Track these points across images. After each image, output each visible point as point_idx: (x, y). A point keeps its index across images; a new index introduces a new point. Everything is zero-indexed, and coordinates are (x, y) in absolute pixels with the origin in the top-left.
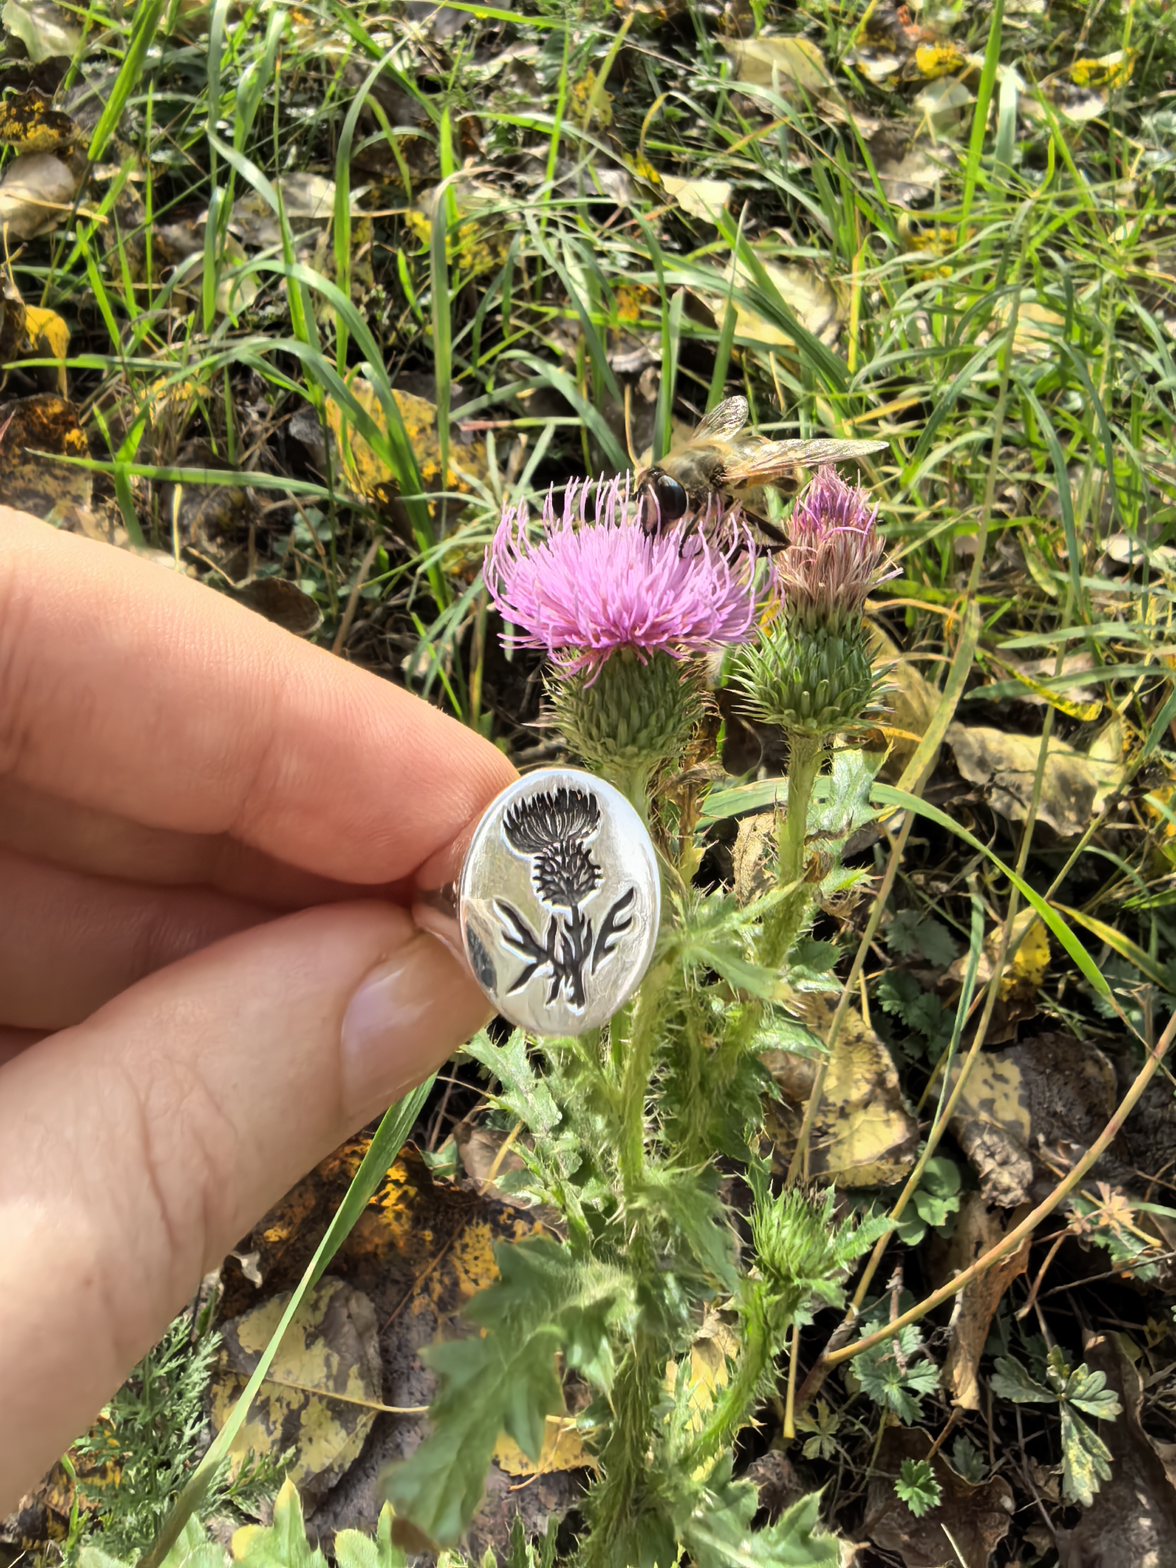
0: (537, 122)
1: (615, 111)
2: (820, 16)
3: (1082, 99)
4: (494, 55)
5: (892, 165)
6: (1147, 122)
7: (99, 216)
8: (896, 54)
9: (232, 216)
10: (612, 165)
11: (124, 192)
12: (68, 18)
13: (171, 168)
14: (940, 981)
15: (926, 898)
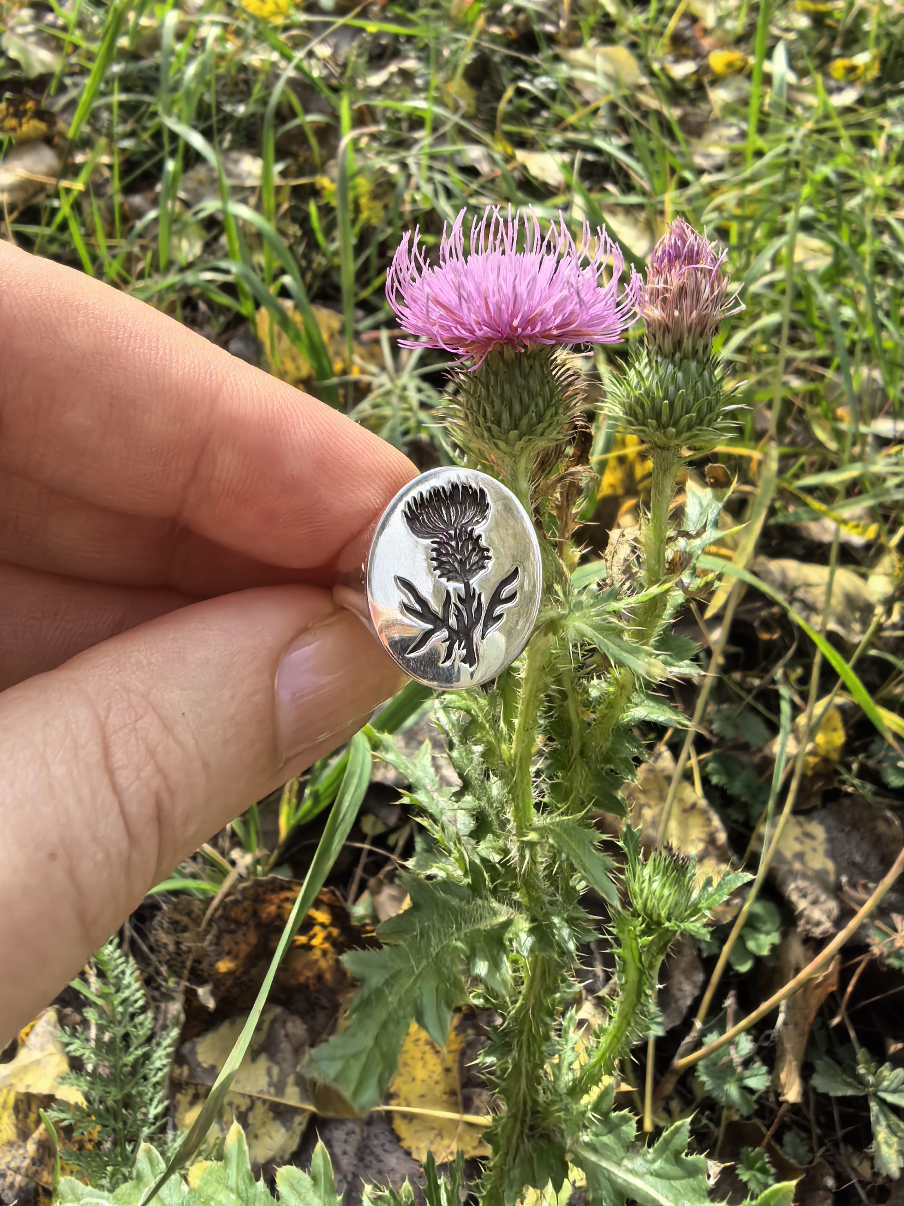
0: (416, 109)
1: (478, 106)
2: (635, 33)
3: (840, 90)
4: (383, 67)
5: (696, 140)
6: (892, 104)
7: (78, 186)
8: (694, 59)
9: (180, 185)
10: (478, 141)
11: (97, 171)
12: (53, 43)
13: (133, 153)
14: (757, 758)
15: (743, 694)
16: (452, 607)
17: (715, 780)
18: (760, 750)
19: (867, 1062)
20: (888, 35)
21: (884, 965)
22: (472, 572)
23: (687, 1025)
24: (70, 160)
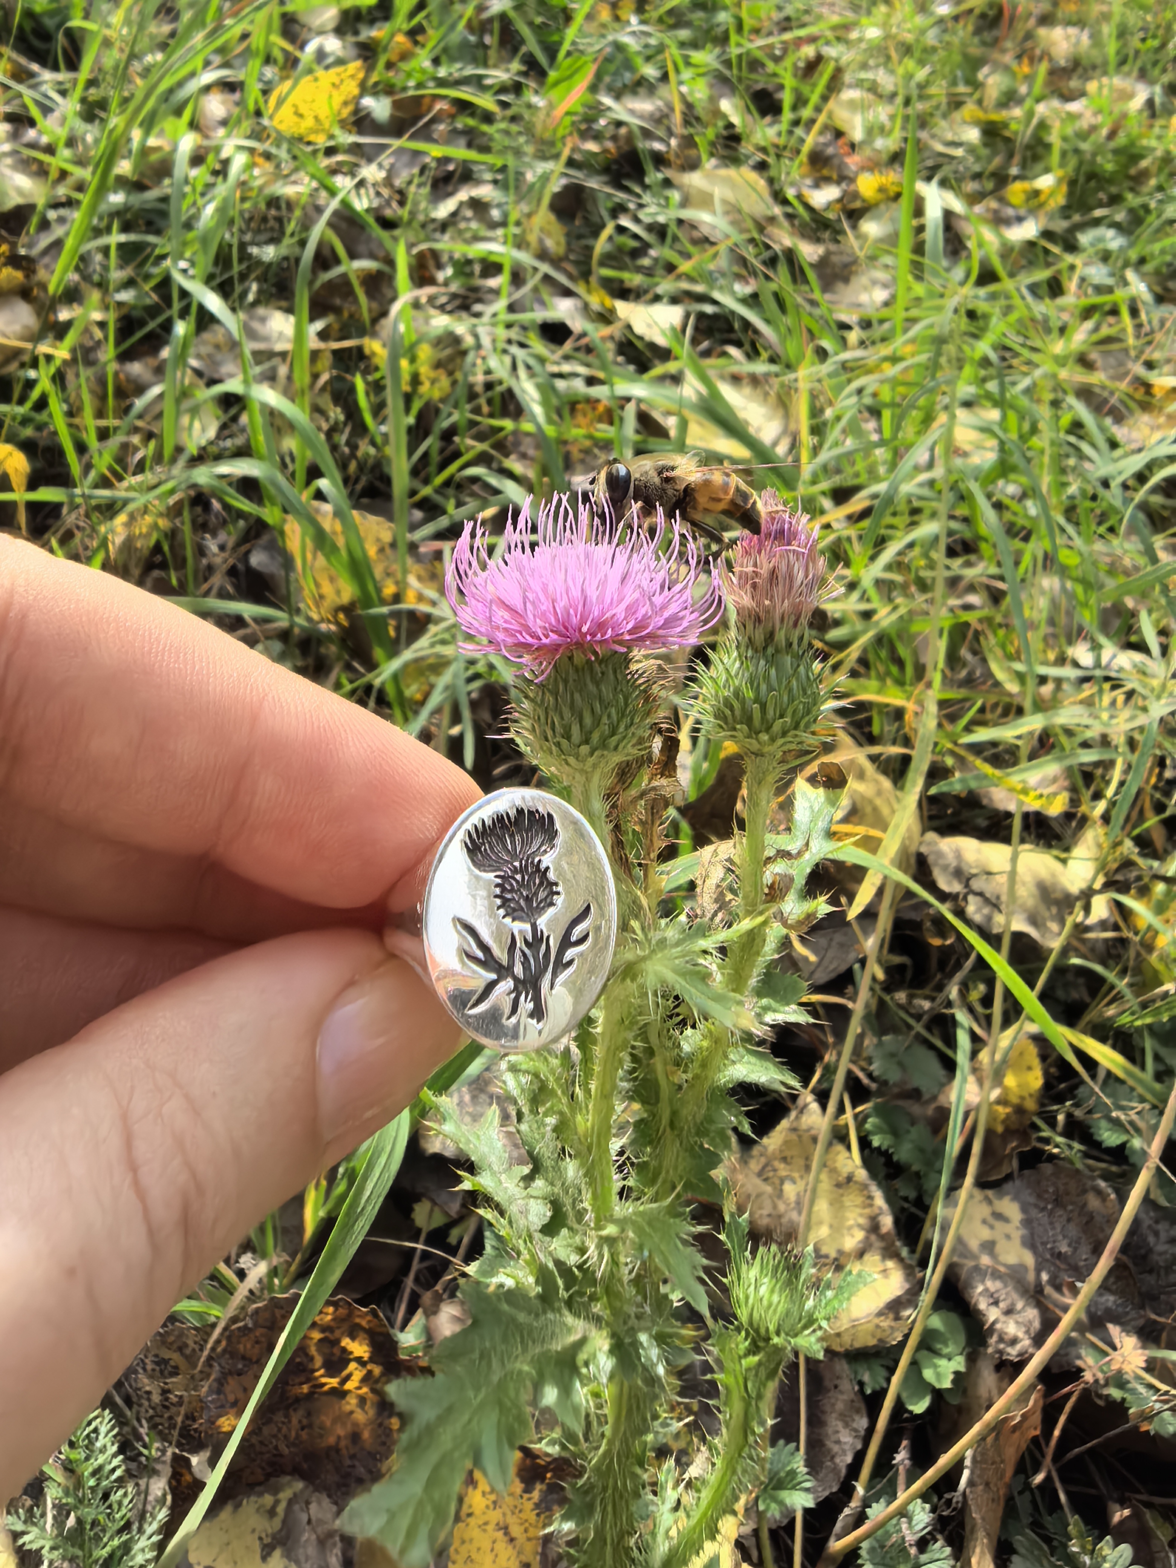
0: (491, 253)
1: (568, 244)
2: (764, 150)
3: (1020, 219)
4: (450, 194)
5: (840, 286)
6: (1084, 238)
7: (62, 353)
8: (838, 182)
9: (192, 350)
10: (567, 293)
11: (87, 331)
12: (34, 167)
13: (134, 307)
14: (930, 1110)
15: (911, 1021)
16: (518, 953)
17: (876, 1141)
18: (934, 1098)
19: (1081, 1537)
20: (1077, 151)
21: (1100, 1396)
22: (540, 910)
23: (847, 1491)
24: (52, 317)
